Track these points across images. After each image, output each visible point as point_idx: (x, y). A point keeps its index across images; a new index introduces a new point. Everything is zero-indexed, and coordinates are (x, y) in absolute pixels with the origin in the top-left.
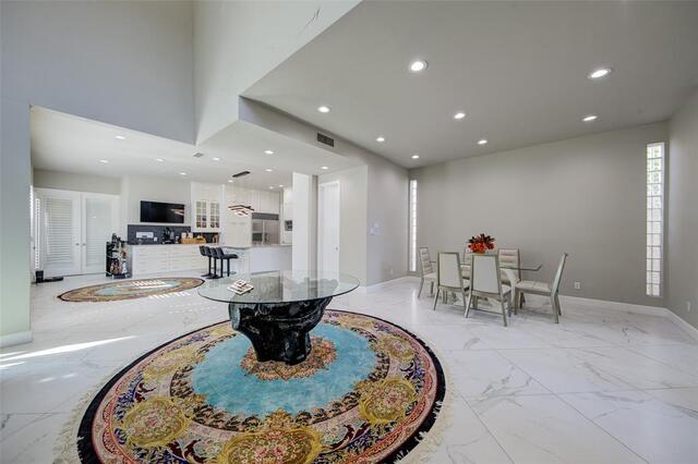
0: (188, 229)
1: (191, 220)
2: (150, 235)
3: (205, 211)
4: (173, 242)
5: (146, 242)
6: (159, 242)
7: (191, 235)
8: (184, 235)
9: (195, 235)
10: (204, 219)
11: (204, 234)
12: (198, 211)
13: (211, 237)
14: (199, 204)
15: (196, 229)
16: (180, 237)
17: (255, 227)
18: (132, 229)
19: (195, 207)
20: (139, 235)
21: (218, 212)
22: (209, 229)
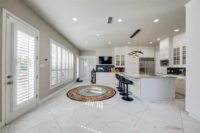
0: (113, 66)
1: (114, 63)
2: (102, 69)
3: (119, 59)
4: (108, 71)
5: (101, 71)
6: (104, 71)
7: (114, 69)
8: (112, 68)
9: (116, 68)
10: (119, 62)
11: (119, 68)
12: (117, 59)
13: (121, 70)
14: (117, 56)
15: (116, 66)
16: (111, 70)
17: (140, 65)
18: (97, 66)
19: (115, 58)
20: (99, 68)
21: (124, 59)
22: (120, 66)
